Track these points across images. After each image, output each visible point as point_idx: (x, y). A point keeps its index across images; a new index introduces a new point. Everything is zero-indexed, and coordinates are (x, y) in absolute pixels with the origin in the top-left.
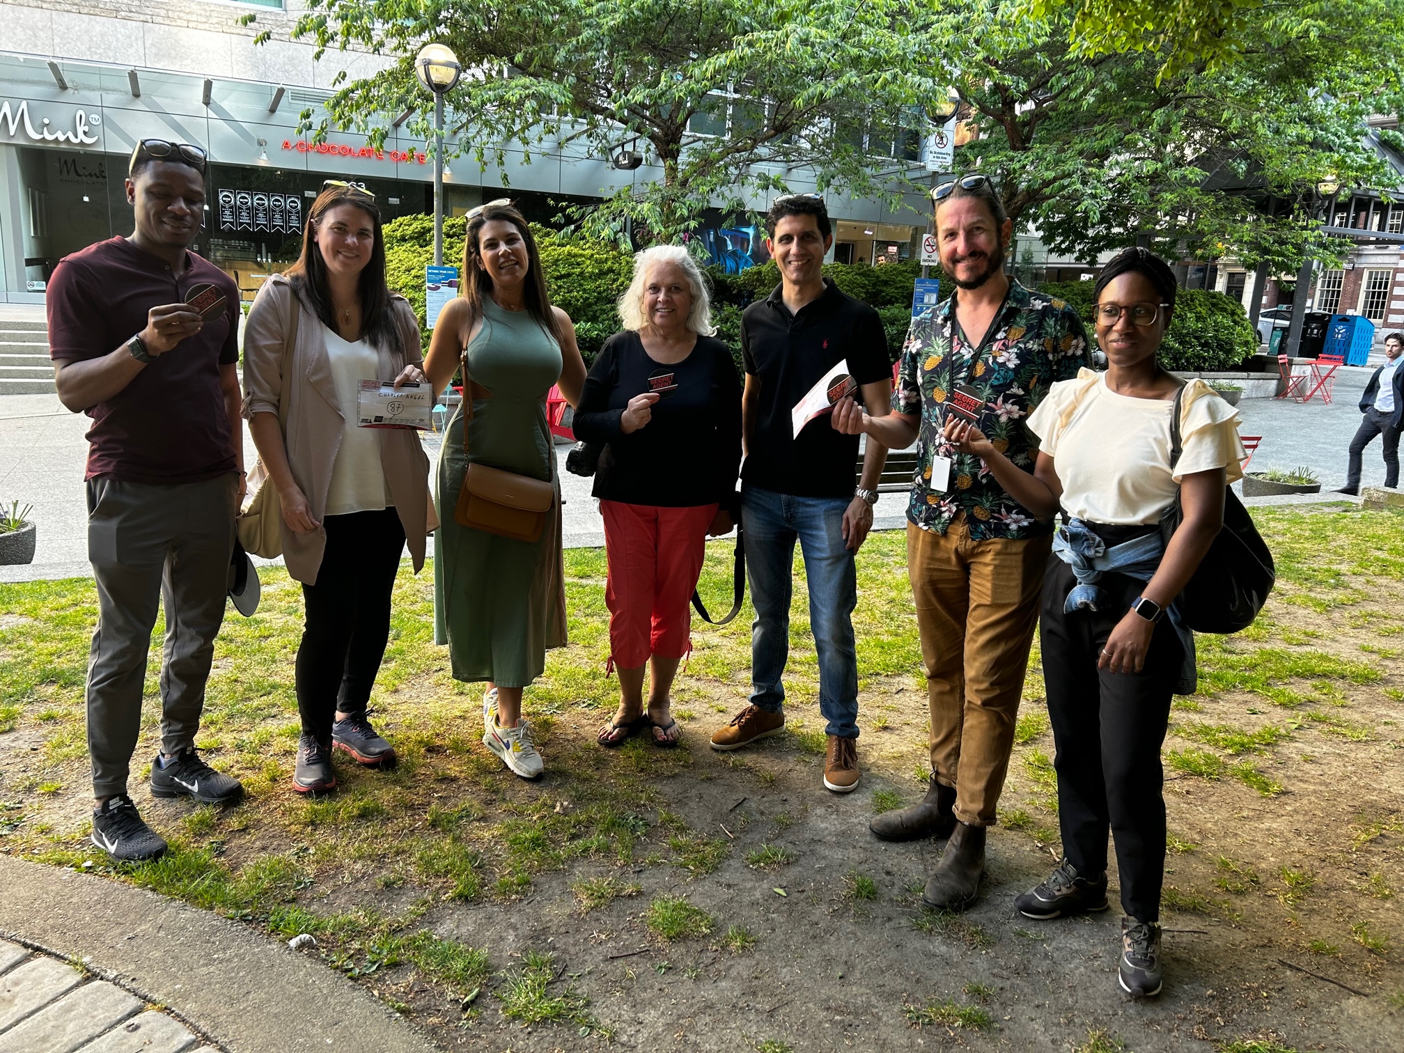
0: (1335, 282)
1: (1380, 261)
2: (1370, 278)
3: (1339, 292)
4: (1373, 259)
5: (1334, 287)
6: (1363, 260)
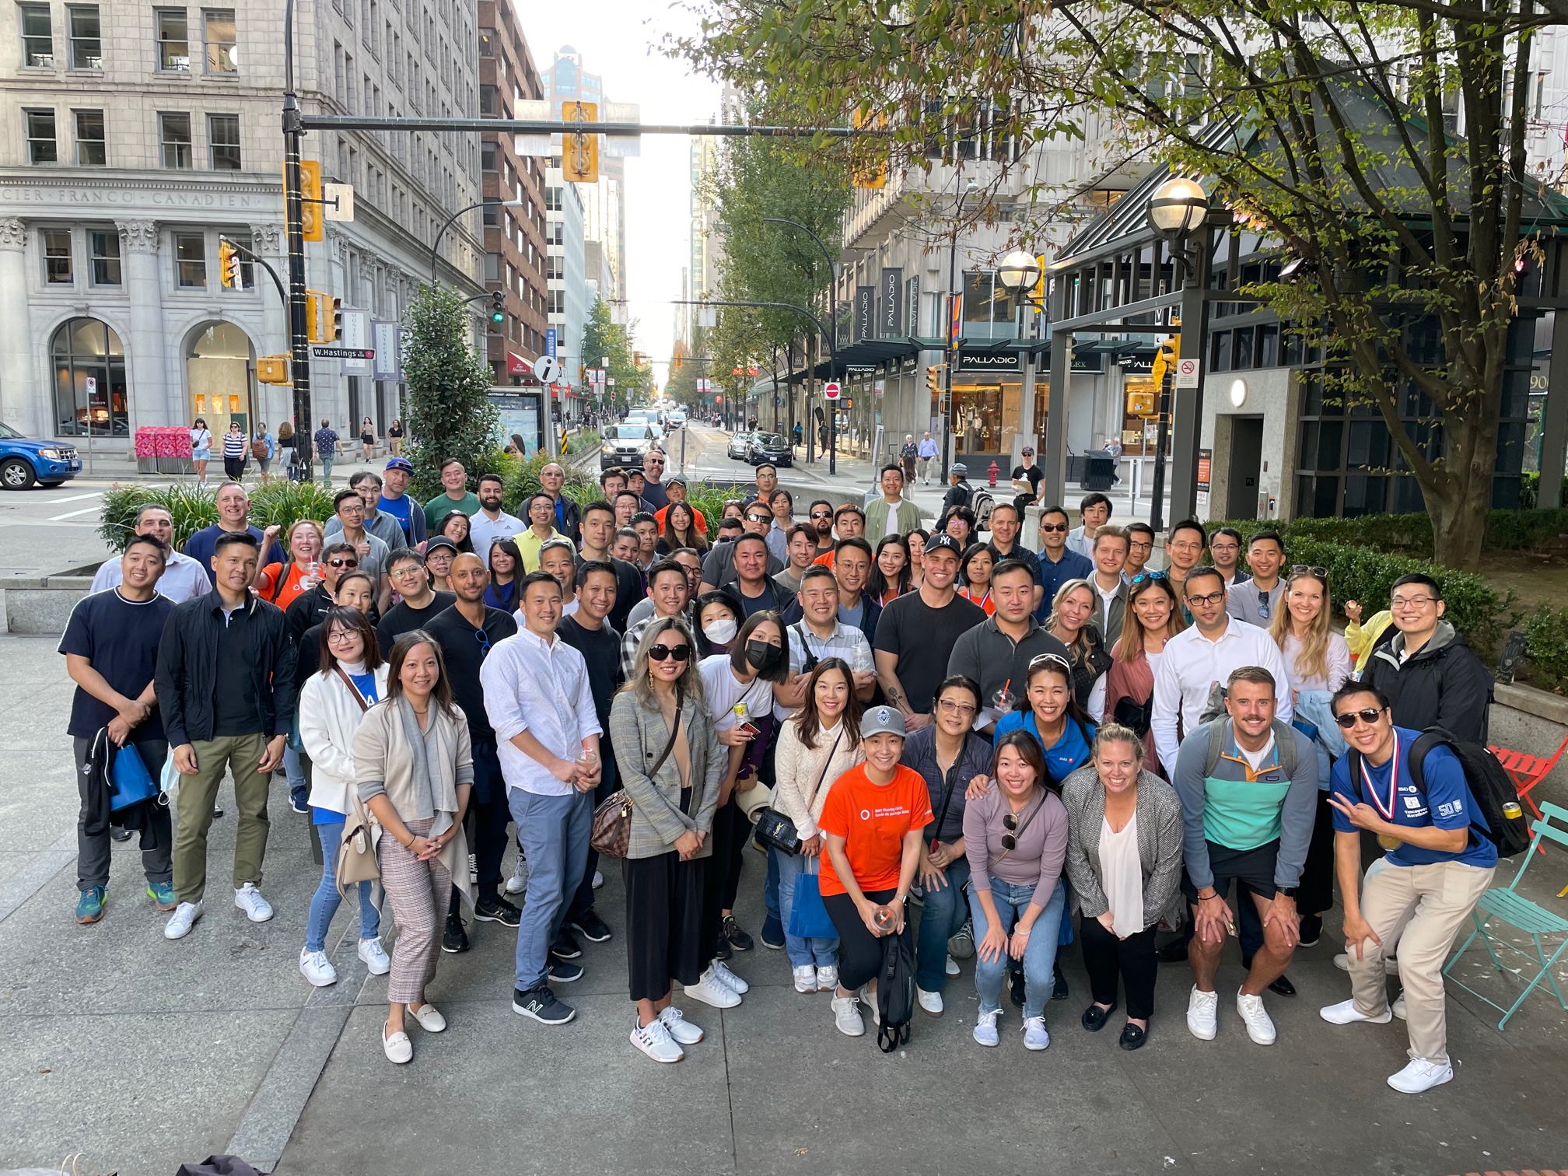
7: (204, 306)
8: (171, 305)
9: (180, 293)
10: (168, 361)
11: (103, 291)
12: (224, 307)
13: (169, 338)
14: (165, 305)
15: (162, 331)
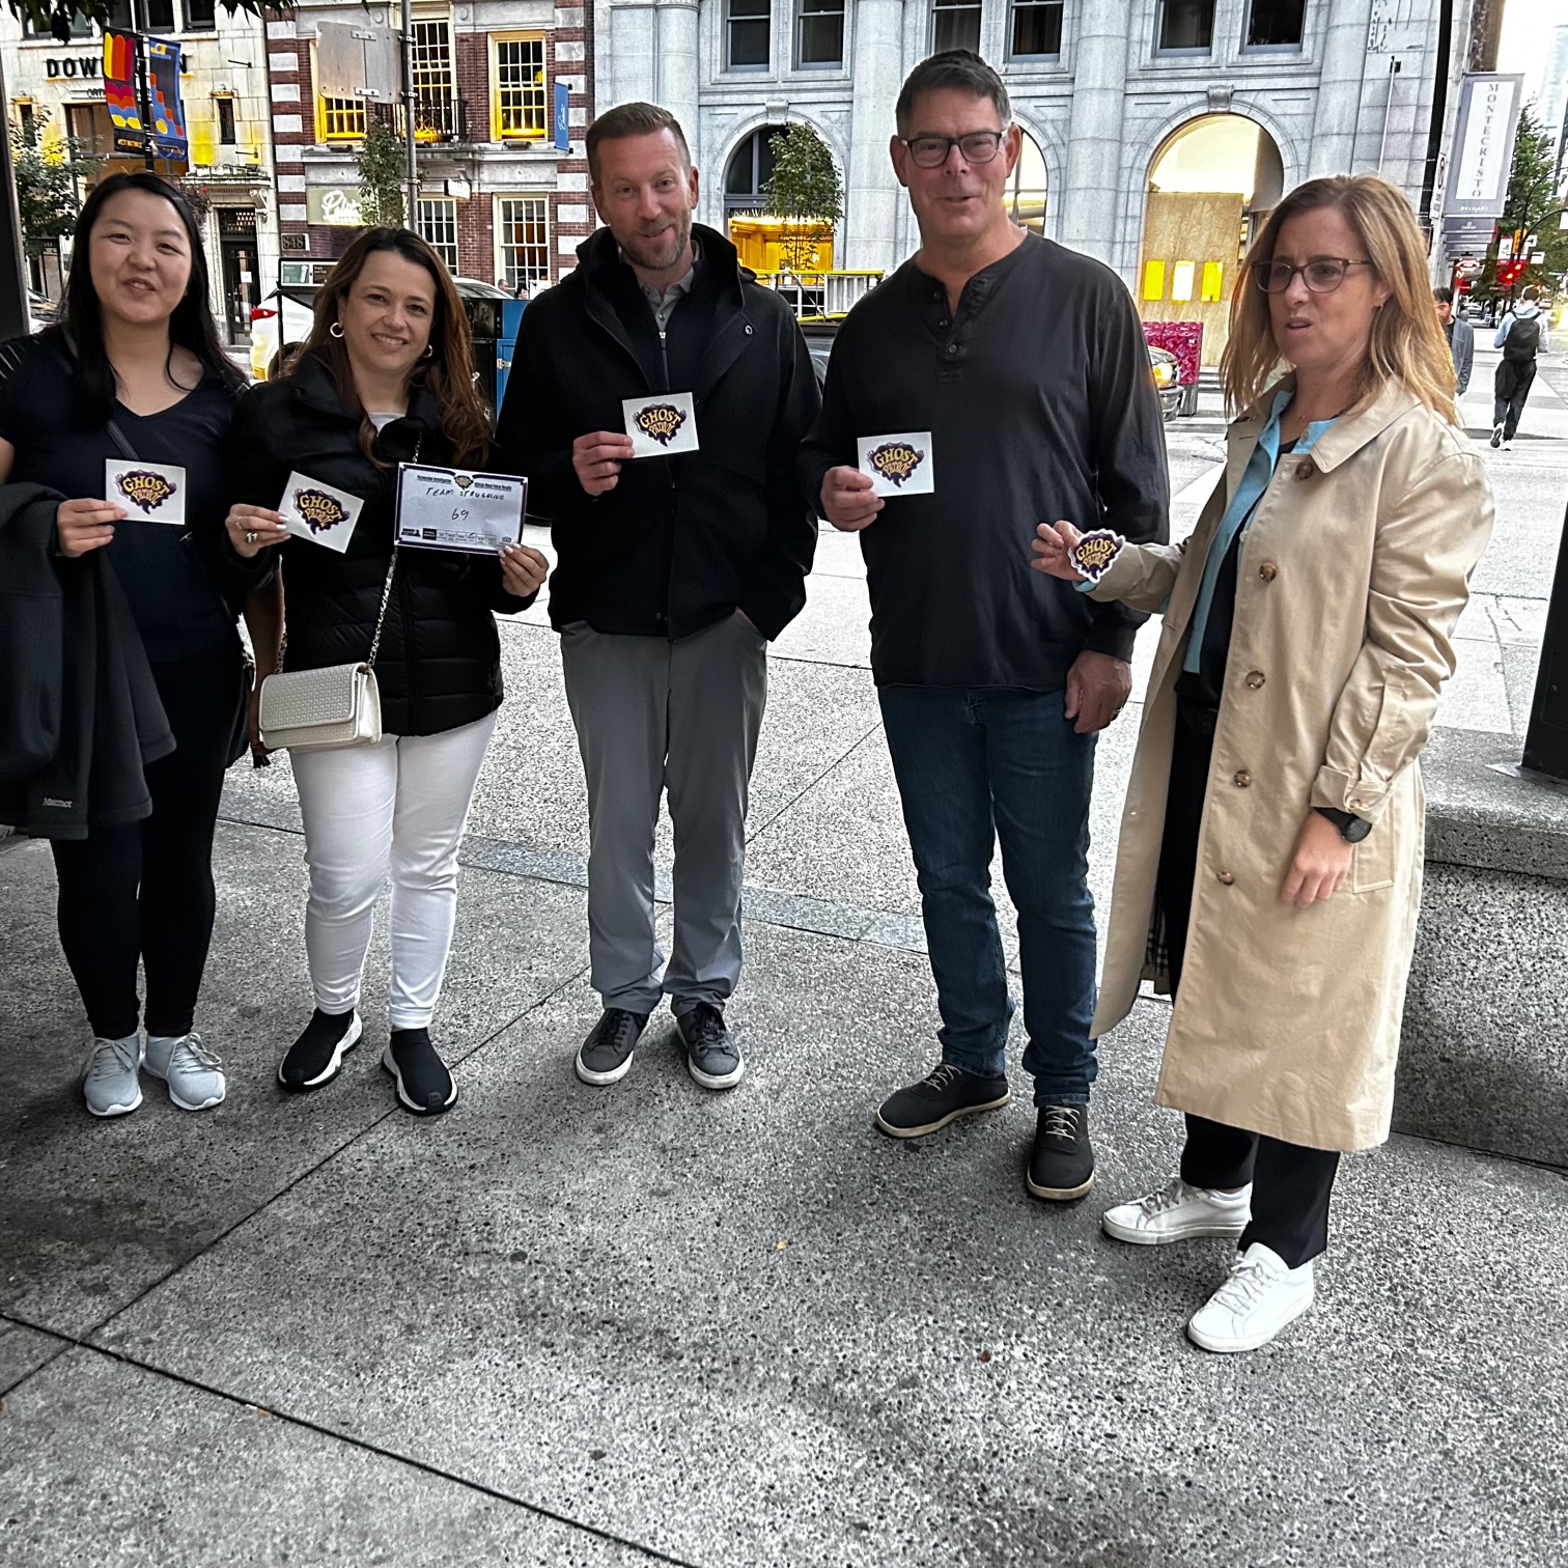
0: (439, 227)
1: (520, 178)
2: (507, 217)
3: (452, 250)
4: (504, 175)
5: (440, 240)
6: (486, 174)
7: (1203, 85)
8: (1141, 87)
9: (1162, 62)
10: (1122, 198)
11: (1026, 67)
12: (1240, 84)
13: (1129, 153)
14: (1133, 88)
15: (1121, 142)
